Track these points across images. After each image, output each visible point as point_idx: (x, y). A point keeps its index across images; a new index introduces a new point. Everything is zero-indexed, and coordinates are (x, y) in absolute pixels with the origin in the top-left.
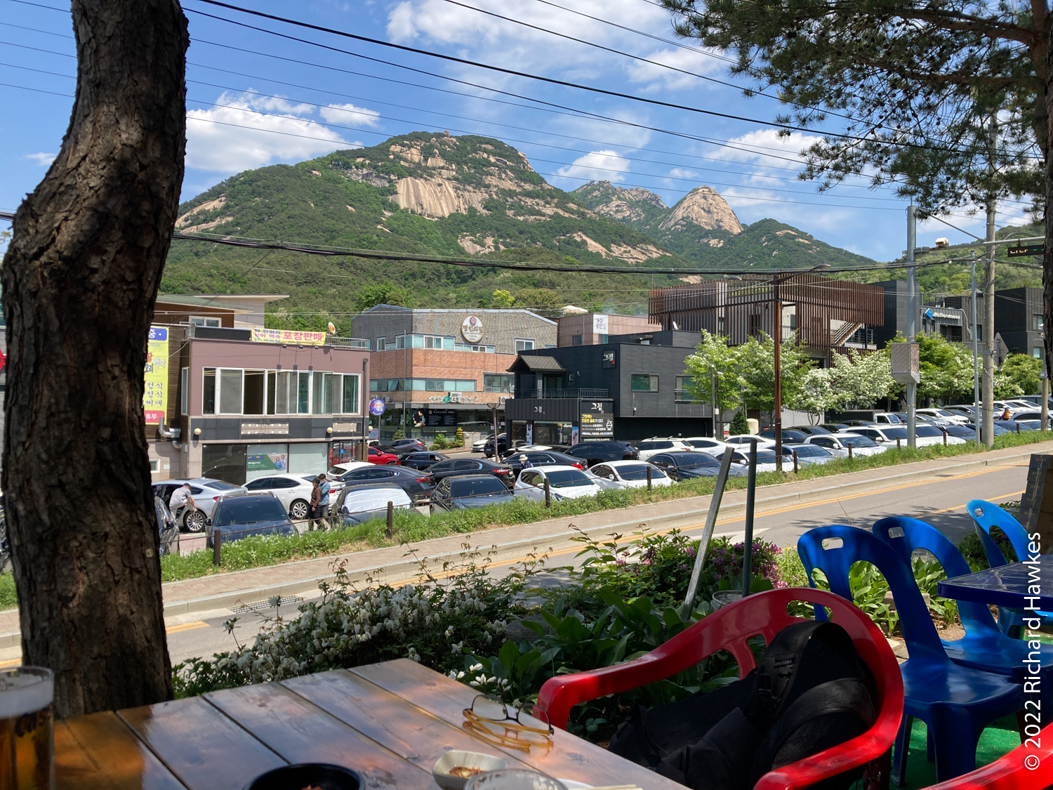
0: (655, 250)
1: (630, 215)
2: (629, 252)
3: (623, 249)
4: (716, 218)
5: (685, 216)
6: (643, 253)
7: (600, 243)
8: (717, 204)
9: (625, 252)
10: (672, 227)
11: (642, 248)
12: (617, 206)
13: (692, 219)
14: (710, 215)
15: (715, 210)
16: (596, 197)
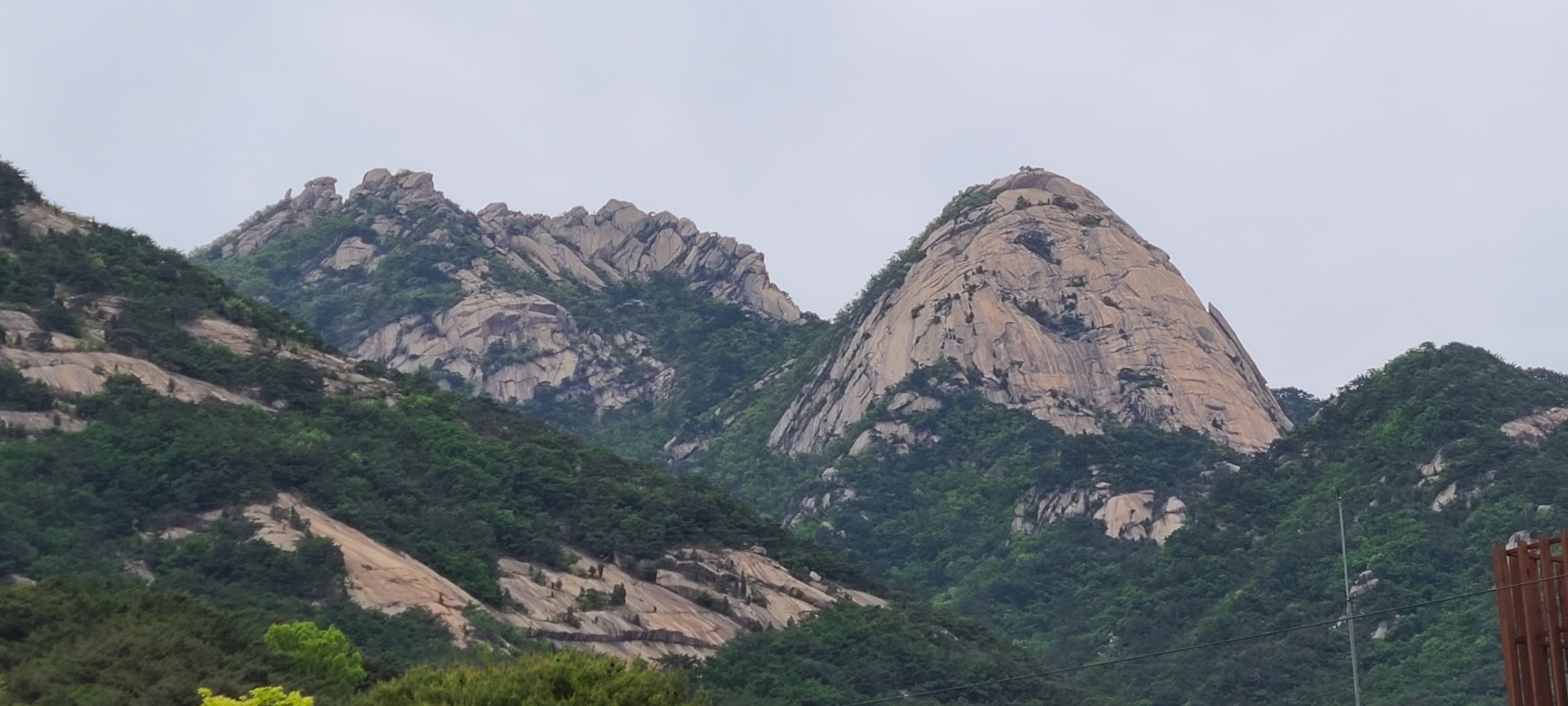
0: (779, 576)
1: (581, 376)
2: (618, 598)
3: (573, 585)
4: (1118, 362)
5: (927, 358)
6: (705, 603)
7: (427, 557)
8: (1115, 280)
9: (592, 601)
10: (854, 431)
11: (696, 574)
12: (494, 323)
13: (975, 376)
14: (1078, 347)
15: (1108, 315)
16: (356, 274)
